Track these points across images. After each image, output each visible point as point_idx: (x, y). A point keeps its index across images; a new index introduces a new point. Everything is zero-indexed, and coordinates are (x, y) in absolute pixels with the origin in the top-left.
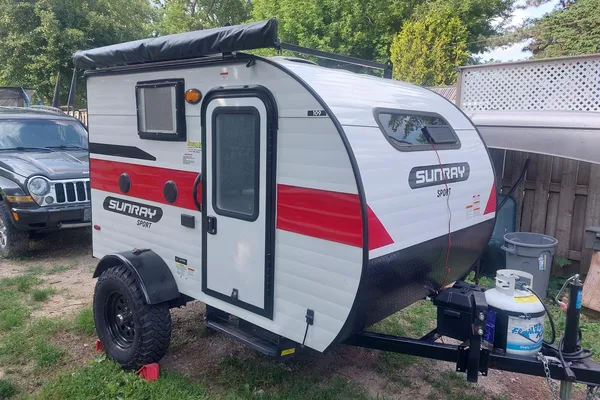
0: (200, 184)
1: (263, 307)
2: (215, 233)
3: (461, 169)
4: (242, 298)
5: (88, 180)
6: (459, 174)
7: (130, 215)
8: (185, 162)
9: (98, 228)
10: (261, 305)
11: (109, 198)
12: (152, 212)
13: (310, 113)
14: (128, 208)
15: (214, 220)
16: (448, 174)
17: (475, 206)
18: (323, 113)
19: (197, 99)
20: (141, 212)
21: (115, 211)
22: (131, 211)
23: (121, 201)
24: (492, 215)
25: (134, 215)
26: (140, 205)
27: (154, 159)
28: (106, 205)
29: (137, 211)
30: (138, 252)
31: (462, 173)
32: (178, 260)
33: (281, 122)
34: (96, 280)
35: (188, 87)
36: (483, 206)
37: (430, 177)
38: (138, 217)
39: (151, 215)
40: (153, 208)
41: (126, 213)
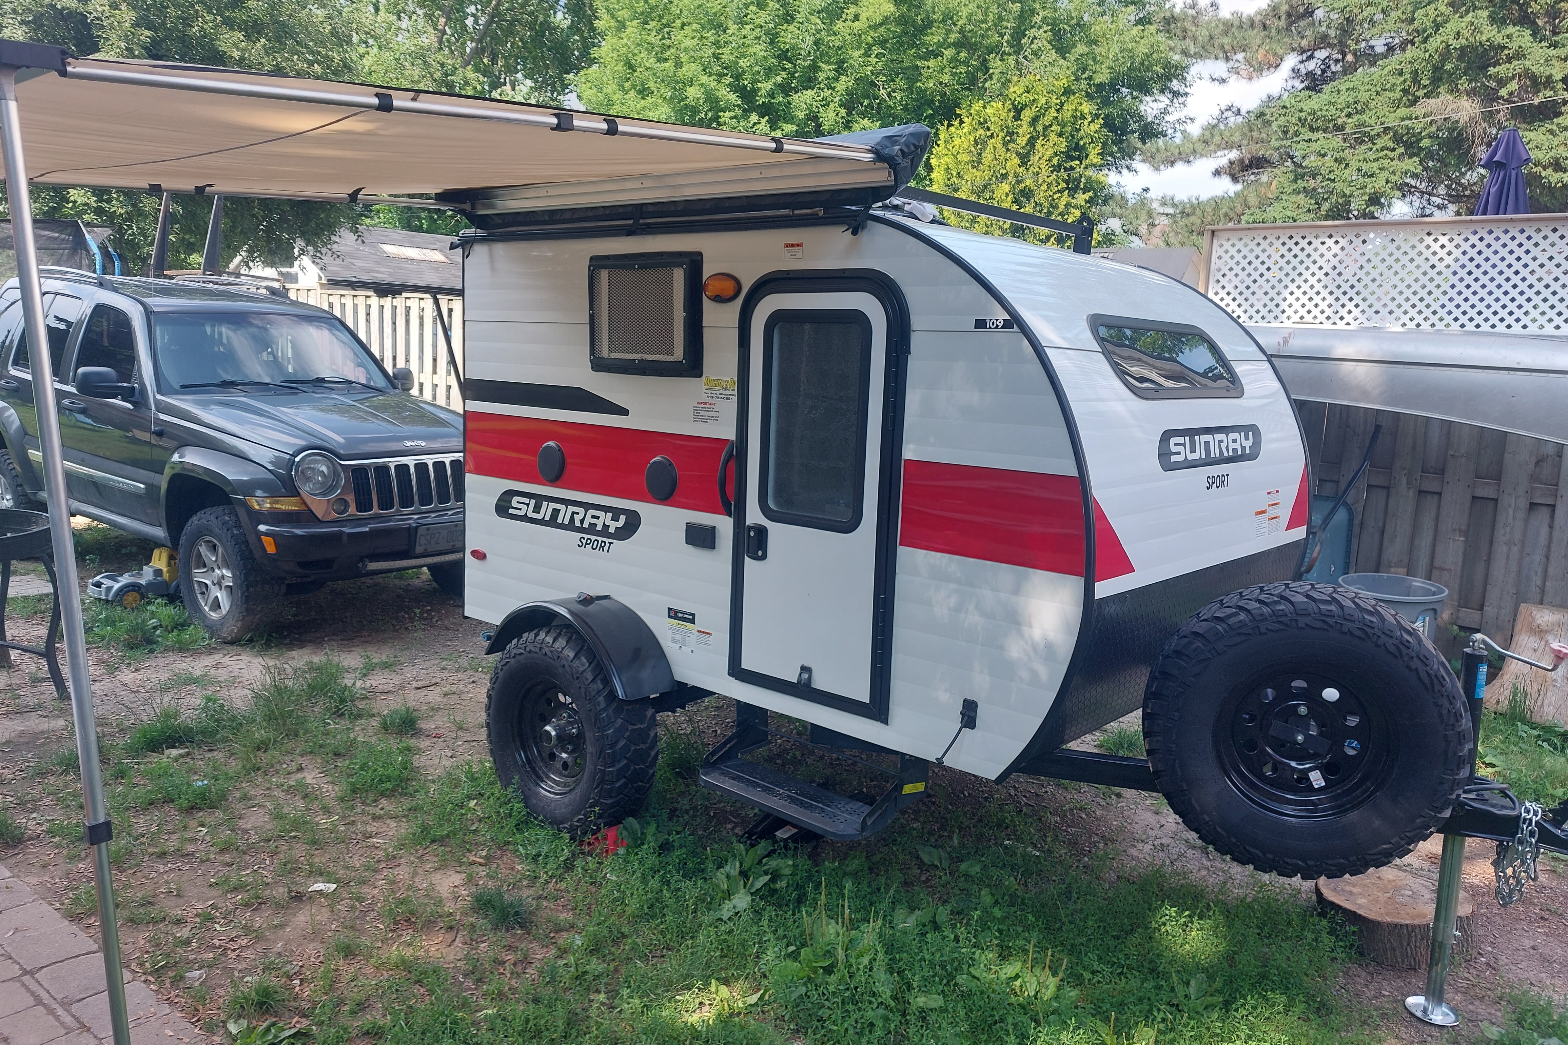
0: (732, 464)
1: (866, 699)
2: (764, 557)
3: (1247, 438)
4: (820, 683)
5: (459, 456)
6: (1243, 448)
7: (561, 526)
8: (697, 418)
9: (479, 555)
10: (864, 697)
11: (510, 494)
12: (615, 519)
13: (980, 324)
14: (556, 512)
15: (761, 532)
16: (1224, 445)
17: (1272, 512)
18: (1007, 324)
19: (731, 293)
20: (588, 520)
21: (525, 518)
22: (564, 517)
23: (540, 499)
24: (1300, 533)
25: (570, 526)
26: (587, 506)
27: (624, 412)
28: (503, 508)
29: (577, 519)
30: (587, 601)
31: (1248, 444)
32: (673, 614)
33: (916, 340)
34: (495, 657)
35: (708, 270)
36: (1285, 513)
37: (1193, 451)
38: (581, 530)
39: (613, 526)
40: (616, 513)
41: (553, 522)
